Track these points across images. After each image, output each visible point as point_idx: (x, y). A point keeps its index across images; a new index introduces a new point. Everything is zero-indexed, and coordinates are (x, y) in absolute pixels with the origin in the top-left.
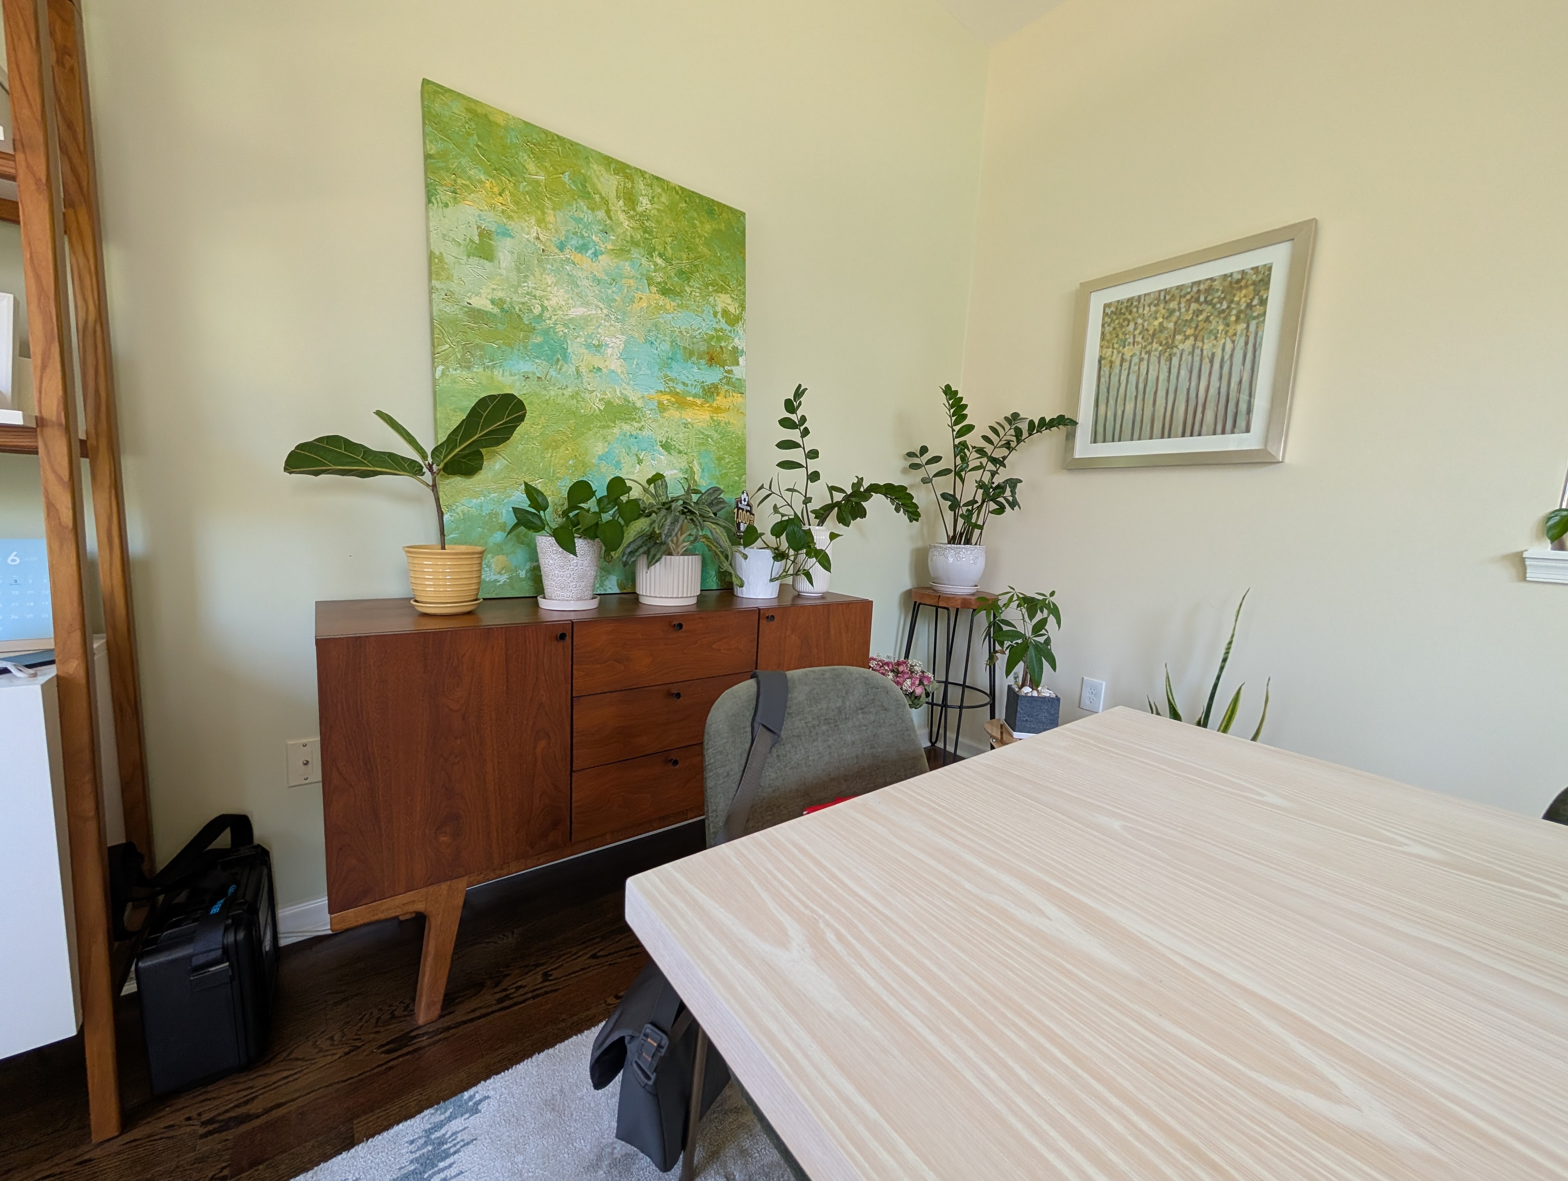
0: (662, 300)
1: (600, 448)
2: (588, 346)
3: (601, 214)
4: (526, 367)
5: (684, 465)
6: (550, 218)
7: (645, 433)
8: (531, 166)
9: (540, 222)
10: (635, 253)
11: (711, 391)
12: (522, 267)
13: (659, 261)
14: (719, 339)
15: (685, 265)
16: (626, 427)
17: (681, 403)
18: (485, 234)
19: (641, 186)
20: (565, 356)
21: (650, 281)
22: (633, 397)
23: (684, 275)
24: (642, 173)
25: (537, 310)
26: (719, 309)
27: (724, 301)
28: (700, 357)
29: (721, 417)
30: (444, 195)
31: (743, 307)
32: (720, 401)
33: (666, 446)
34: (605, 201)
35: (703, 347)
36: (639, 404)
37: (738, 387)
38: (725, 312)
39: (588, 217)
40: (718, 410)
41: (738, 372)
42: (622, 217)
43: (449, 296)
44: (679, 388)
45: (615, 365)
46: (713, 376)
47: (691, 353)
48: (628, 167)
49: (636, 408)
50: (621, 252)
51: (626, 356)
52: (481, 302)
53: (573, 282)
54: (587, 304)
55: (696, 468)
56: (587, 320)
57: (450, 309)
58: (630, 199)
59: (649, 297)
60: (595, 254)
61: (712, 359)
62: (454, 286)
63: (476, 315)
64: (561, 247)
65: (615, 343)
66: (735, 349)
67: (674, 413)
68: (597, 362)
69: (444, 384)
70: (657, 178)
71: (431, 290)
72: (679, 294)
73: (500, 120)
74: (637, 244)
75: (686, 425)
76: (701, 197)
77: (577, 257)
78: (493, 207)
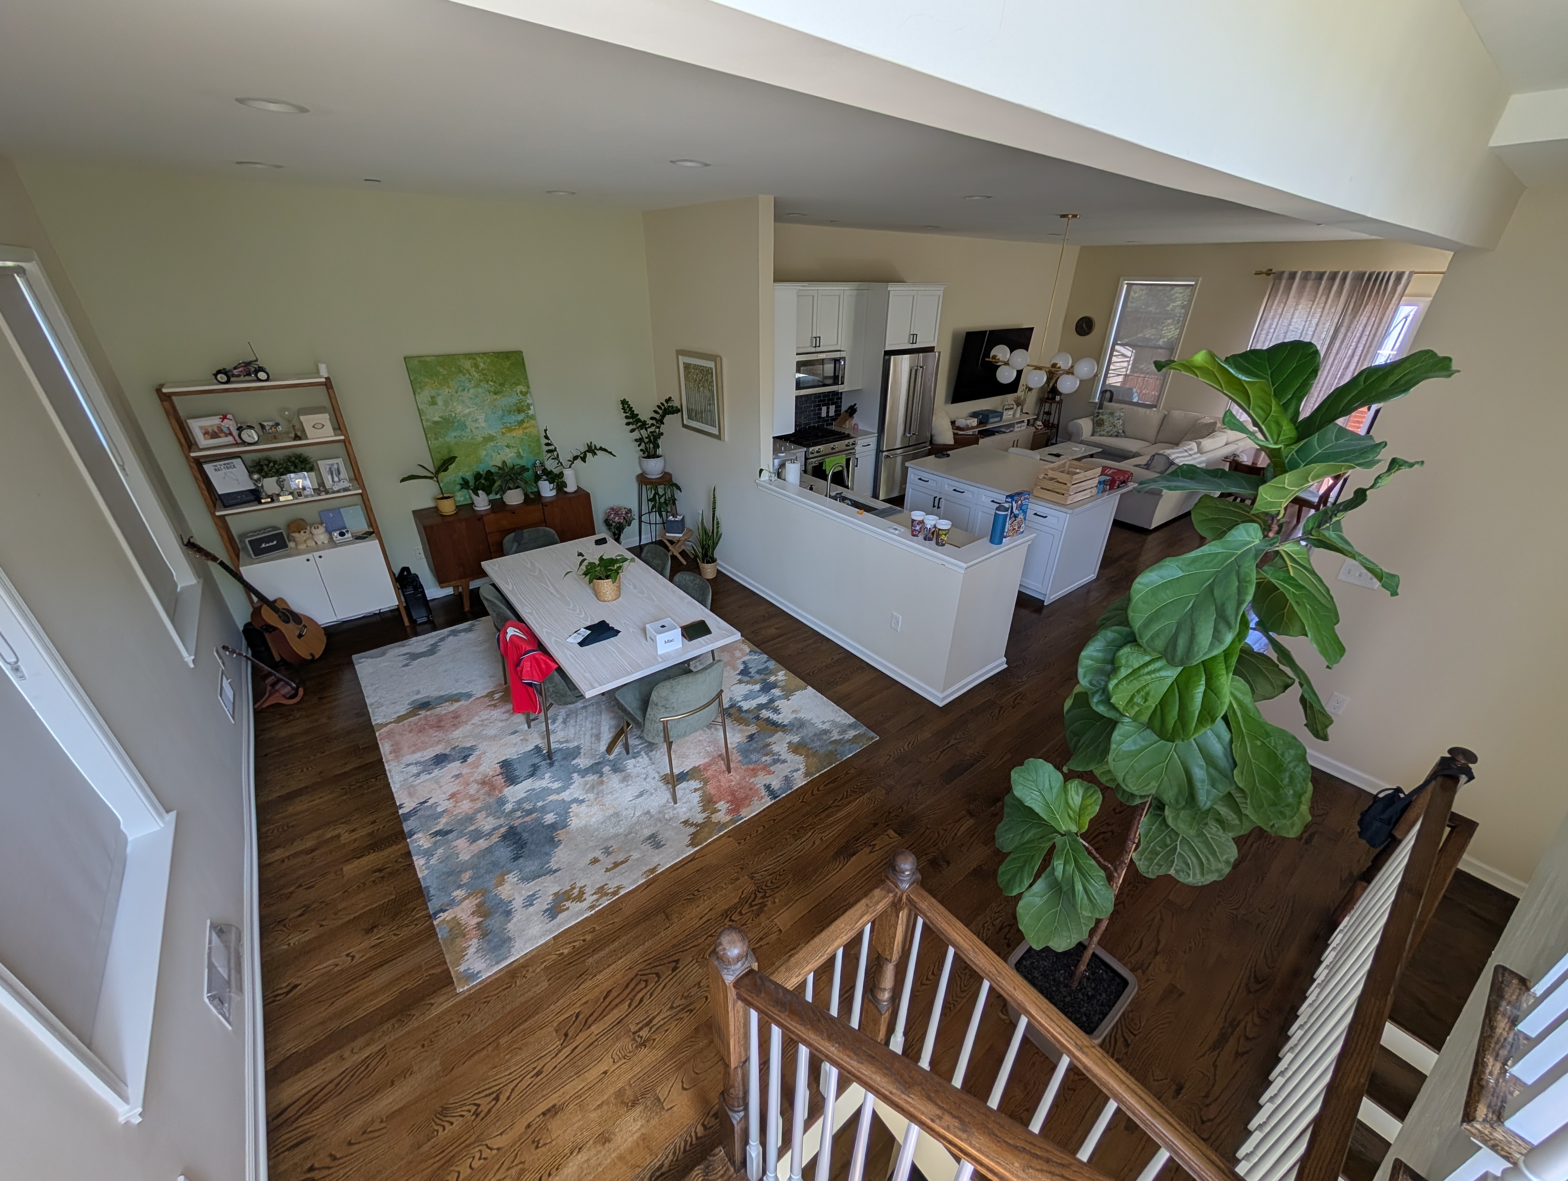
0: (495, 397)
1: (484, 453)
2: (473, 421)
3: (468, 376)
4: (455, 434)
5: (516, 451)
6: (451, 384)
7: (499, 444)
8: (441, 370)
10: (482, 384)
11: (522, 422)
12: (446, 403)
13: (491, 383)
14: (521, 403)
16: (492, 444)
18: (433, 397)
19: (479, 359)
20: (466, 427)
21: (489, 392)
22: (492, 433)
23: (502, 385)
24: (478, 354)
25: (454, 415)
26: (518, 392)
27: (520, 388)
28: (514, 412)
29: (527, 431)
30: (419, 390)
31: (528, 387)
32: (525, 425)
33: (508, 446)
34: (468, 371)
35: (515, 408)
37: (533, 418)
38: (521, 392)
39: (463, 378)
40: (526, 428)
41: (531, 412)
42: (475, 373)
43: (427, 420)
44: (508, 425)
45: (483, 424)
46: (521, 417)
47: (511, 411)
48: (473, 353)
49: (494, 436)
50: (477, 386)
51: (486, 421)
52: (437, 419)
54: (469, 408)
55: (520, 451)
56: (470, 413)
58: (476, 366)
59: (491, 397)
60: (468, 390)
61: (519, 411)
62: (428, 417)
63: (436, 423)
66: (528, 404)
67: (509, 434)
68: (477, 425)
69: (432, 445)
70: (485, 354)
71: (422, 420)
72: (502, 392)
73: (428, 359)
74: (481, 381)
75: (513, 437)
76: (502, 353)
77: (462, 394)
78: (433, 388)
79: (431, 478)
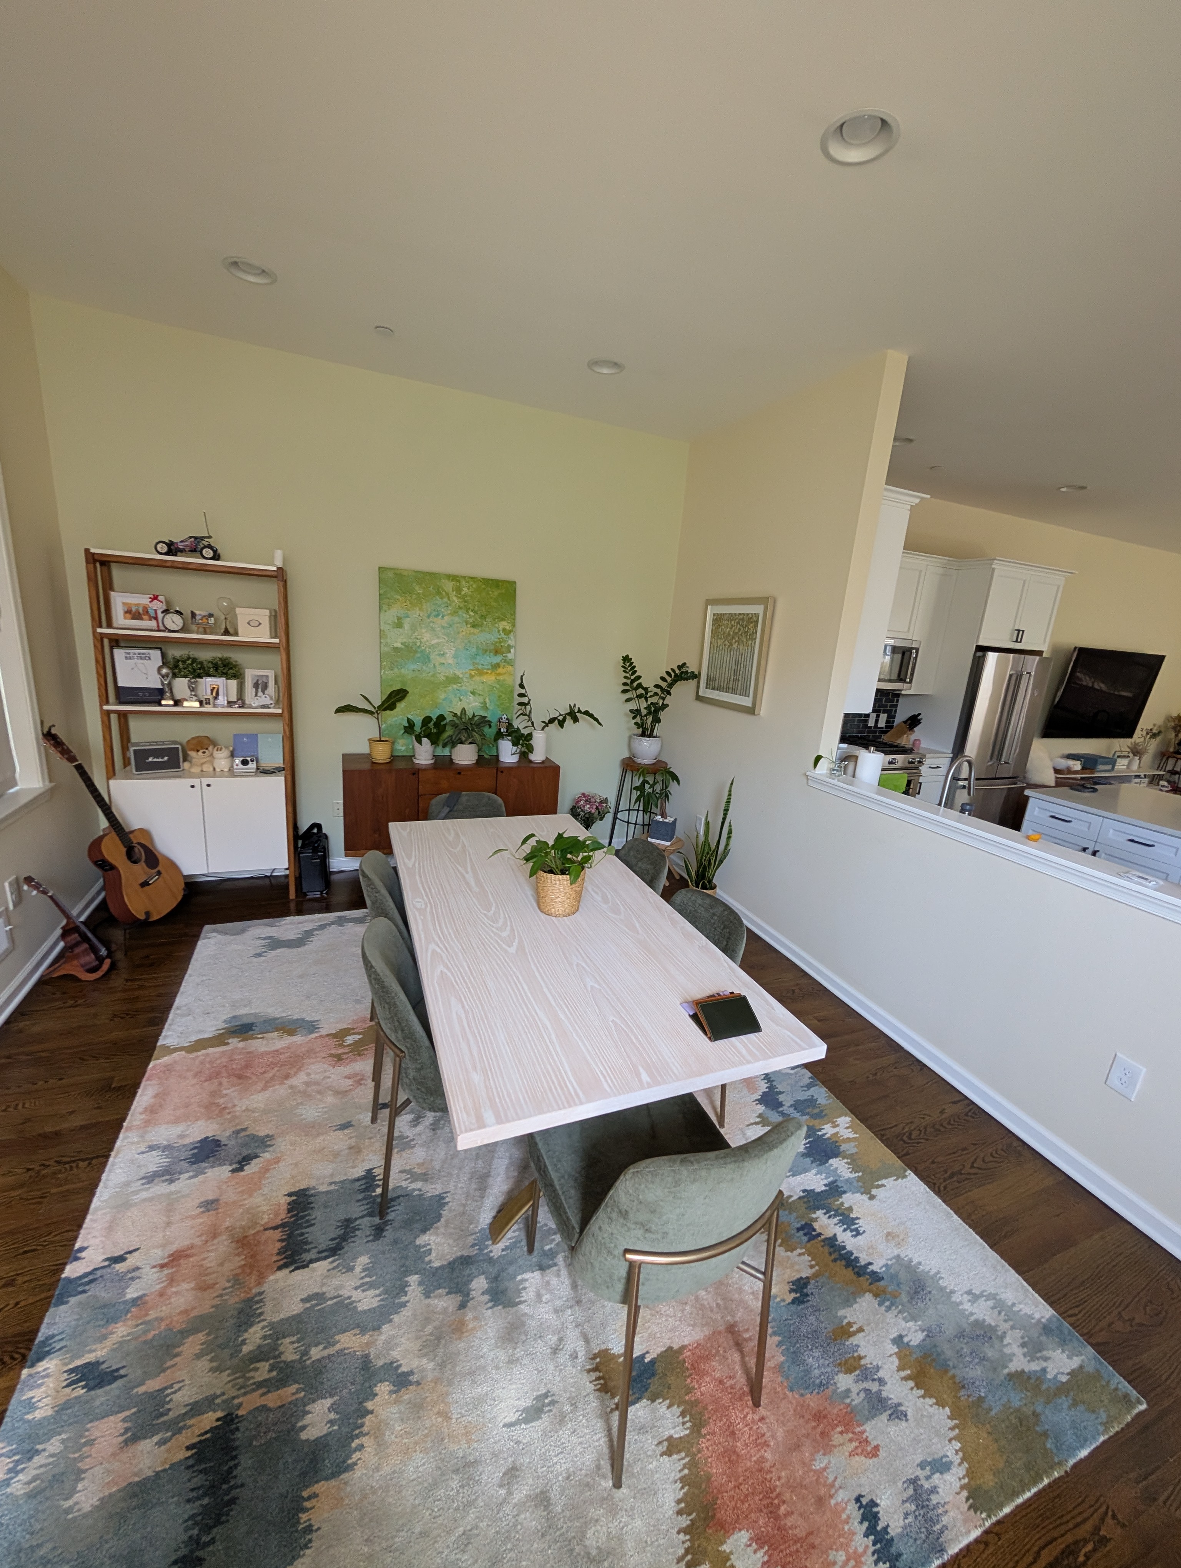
0: (472, 630)
1: (443, 696)
2: (439, 655)
3: (446, 600)
4: (413, 667)
5: (482, 700)
6: (424, 606)
7: (464, 688)
8: (417, 588)
9: (420, 609)
10: (460, 612)
11: (496, 666)
12: (413, 628)
13: (472, 613)
14: (501, 642)
15: (484, 613)
16: (455, 686)
17: (481, 673)
18: (399, 618)
19: (463, 583)
20: (429, 661)
21: (467, 623)
22: (457, 673)
23: (483, 617)
24: (464, 577)
25: (418, 644)
26: (501, 629)
27: (504, 624)
28: (490, 652)
29: (501, 678)
30: (385, 607)
31: (514, 626)
32: (500, 670)
33: (473, 693)
34: (447, 594)
35: (492, 647)
36: (461, 676)
37: (511, 663)
38: (504, 630)
39: (439, 602)
40: (499, 674)
41: (510, 656)
42: (455, 599)
43: (386, 644)
44: (480, 667)
45: (450, 661)
46: (497, 659)
47: (486, 651)
48: (458, 576)
49: (459, 678)
50: (454, 613)
51: (455, 657)
52: (399, 645)
53: (433, 629)
54: (438, 638)
55: (487, 700)
56: (438, 644)
57: (386, 649)
58: (458, 590)
59: (467, 629)
60: (443, 617)
61: (497, 652)
62: (388, 641)
63: (396, 649)
64: (429, 617)
65: (450, 652)
66: (509, 645)
67: (477, 678)
68: (443, 661)
69: (384, 677)
70: (471, 578)
71: (381, 643)
72: (481, 626)
73: (406, 573)
74: (460, 608)
75: (483, 683)
76: (492, 580)
77: (435, 620)
78: (402, 608)
79: (371, 713)
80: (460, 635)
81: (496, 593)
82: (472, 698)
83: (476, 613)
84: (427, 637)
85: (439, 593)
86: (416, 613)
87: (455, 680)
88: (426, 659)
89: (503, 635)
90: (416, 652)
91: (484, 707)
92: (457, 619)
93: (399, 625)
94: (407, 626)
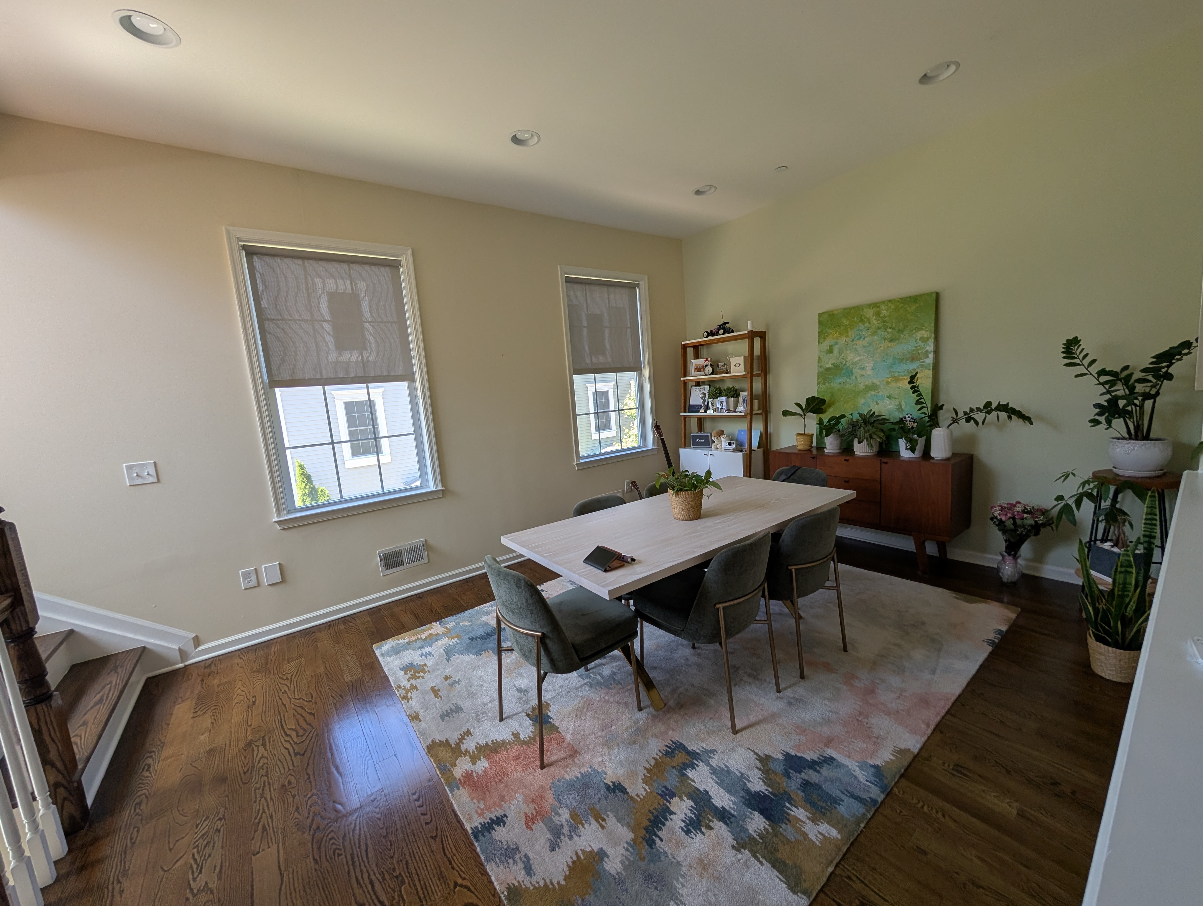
0: (889, 344)
1: (864, 400)
2: (860, 369)
3: (867, 324)
4: (840, 380)
5: (897, 403)
6: (850, 334)
7: (880, 394)
8: (845, 321)
9: (847, 336)
10: (879, 332)
11: (913, 372)
12: (841, 351)
13: (889, 330)
14: (917, 350)
15: (901, 327)
16: (873, 393)
17: (897, 380)
18: (831, 346)
19: (883, 307)
20: (852, 374)
21: (885, 339)
22: (876, 382)
23: (901, 331)
24: (883, 302)
25: (844, 363)
26: (918, 338)
28: (907, 360)
30: (822, 340)
33: (889, 397)
34: (868, 319)
35: (909, 355)
36: (878, 384)
37: (928, 367)
38: (921, 338)
39: (862, 327)
42: (875, 321)
44: (896, 374)
45: (870, 372)
47: (903, 359)
49: (877, 385)
50: (874, 333)
51: (874, 369)
52: (830, 365)
53: (856, 350)
54: (860, 355)
56: (859, 361)
57: (822, 368)
58: (878, 314)
60: (864, 338)
62: (823, 364)
63: (828, 369)
64: (853, 341)
65: (869, 365)
67: (893, 384)
68: (863, 373)
69: (819, 390)
70: (890, 301)
71: (818, 367)
72: (898, 339)
73: (836, 312)
74: (879, 328)
76: (910, 297)
78: (833, 338)
80: (879, 351)
81: (914, 307)
82: (888, 401)
83: (894, 329)
84: (851, 357)
85: (861, 320)
86: (843, 340)
87: (873, 387)
88: (850, 373)
89: (920, 343)
90: (842, 369)
91: (900, 408)
92: (876, 338)
93: (830, 351)
94: (836, 351)
